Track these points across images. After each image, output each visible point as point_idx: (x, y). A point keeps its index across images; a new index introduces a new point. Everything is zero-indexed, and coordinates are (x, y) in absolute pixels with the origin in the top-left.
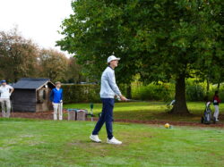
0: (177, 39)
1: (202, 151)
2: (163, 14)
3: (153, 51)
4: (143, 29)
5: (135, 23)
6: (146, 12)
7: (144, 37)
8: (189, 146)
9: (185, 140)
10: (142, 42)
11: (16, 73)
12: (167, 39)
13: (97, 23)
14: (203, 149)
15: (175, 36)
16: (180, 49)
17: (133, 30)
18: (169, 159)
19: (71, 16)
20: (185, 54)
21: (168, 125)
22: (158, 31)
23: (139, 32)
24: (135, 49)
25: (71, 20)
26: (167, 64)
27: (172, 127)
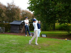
3: (63, 11)
4: (60, 3)
7: (60, 6)
11: (13, 19)
12: (69, 6)
17: (55, 3)
21: (66, 39)
22: (66, 3)
23: (58, 4)
26: (68, 16)
27: (68, 40)
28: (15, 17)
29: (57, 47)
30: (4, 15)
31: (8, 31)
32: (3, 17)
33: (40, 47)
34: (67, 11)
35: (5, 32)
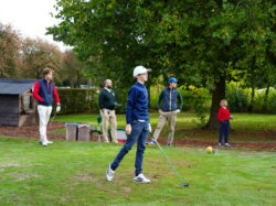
0: (218, 27)
1: (266, 189)
3: (185, 43)
4: (172, 14)
5: (159, 4)
7: (173, 25)
9: (237, 171)
10: (169, 30)
12: (203, 27)
13: (107, 3)
14: (269, 185)
15: (215, 23)
16: (221, 41)
17: (156, 13)
20: (227, 48)
21: (210, 148)
22: (191, 16)
23: (166, 17)
24: (159, 41)
26: (203, 63)
33: (128, 189)
34: (198, 43)
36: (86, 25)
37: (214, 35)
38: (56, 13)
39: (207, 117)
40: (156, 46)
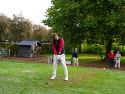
0: (109, 21)
2: (102, 7)
3: (96, 27)
4: (91, 15)
5: (86, 11)
6: (92, 5)
7: (91, 19)
8: (119, 82)
9: (115, 78)
10: (90, 22)
12: (103, 20)
13: (66, 11)
15: (108, 19)
16: (110, 26)
17: (85, 15)
18: (109, 90)
19: (52, 7)
20: (113, 29)
21: (105, 69)
22: (99, 16)
23: (89, 16)
24: (86, 26)
25: (51, 9)
26: (103, 35)
27: (107, 70)
28: (25, 34)
29: (96, 81)
30: (7, 31)
31: (15, 55)
32: (6, 33)
33: (72, 83)
34: (101, 27)
35: (11, 56)
36: (57, 19)
37: (108, 24)
38: (46, 14)
39: (104, 57)
40: (84, 28)
